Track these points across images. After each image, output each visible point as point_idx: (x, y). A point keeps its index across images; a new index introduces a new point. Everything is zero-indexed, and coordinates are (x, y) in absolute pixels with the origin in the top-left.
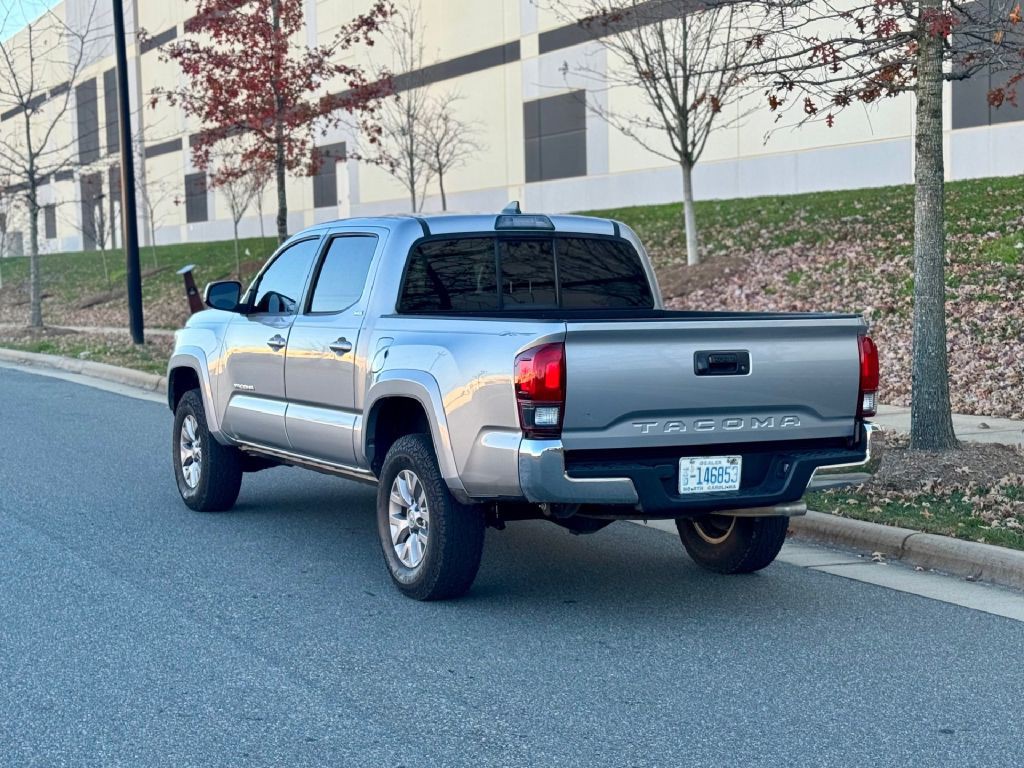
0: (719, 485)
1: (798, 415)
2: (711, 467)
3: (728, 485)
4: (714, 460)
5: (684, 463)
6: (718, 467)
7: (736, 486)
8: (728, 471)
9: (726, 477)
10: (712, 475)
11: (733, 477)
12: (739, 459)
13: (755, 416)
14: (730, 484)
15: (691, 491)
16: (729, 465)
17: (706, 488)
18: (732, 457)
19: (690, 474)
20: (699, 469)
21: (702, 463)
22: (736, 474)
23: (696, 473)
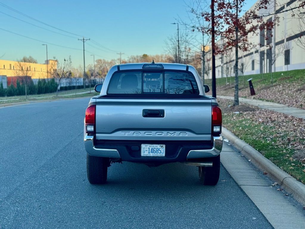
0: (157, 154)
1: (187, 132)
2: (153, 148)
3: (160, 154)
4: (155, 145)
5: (143, 146)
6: (156, 148)
7: (164, 155)
8: (160, 149)
9: (159, 152)
10: (154, 151)
11: (162, 152)
12: (164, 146)
13: (168, 132)
14: (161, 154)
15: (146, 155)
16: (161, 148)
17: (152, 155)
18: (162, 145)
19: (145, 149)
20: (149, 148)
21: (150, 146)
22: (163, 151)
23: (148, 149)
